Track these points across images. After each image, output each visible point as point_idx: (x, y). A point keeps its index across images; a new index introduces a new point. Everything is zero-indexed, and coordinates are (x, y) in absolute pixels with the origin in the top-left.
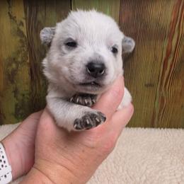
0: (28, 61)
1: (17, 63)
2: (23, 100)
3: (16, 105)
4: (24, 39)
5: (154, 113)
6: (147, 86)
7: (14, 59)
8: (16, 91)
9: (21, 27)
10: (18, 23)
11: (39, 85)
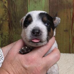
0: (8, 20)
1: (3, 21)
2: (5, 39)
3: (2, 41)
4: (6, 9)
5: (70, 45)
6: (65, 31)
7: (2, 19)
8: (2, 34)
9: (5, 4)
10: (4, 2)
11: (13, 31)
